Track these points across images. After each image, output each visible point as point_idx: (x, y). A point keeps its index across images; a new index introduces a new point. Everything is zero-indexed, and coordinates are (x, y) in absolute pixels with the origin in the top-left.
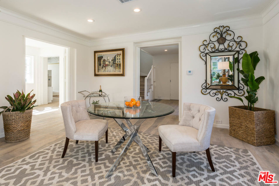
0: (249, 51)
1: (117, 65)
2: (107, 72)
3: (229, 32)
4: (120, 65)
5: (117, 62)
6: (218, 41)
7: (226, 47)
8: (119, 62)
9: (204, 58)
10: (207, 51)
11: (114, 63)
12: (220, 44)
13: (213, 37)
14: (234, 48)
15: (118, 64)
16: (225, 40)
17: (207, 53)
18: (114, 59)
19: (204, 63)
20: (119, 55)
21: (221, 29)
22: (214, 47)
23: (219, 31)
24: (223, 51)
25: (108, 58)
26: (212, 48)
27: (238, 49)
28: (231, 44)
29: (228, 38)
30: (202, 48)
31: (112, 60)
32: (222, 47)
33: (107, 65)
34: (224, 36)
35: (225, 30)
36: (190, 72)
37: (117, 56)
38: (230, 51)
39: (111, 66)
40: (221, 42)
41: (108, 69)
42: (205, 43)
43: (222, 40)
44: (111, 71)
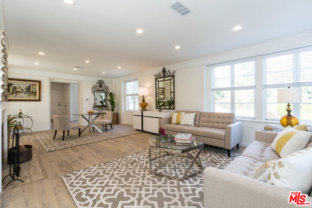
0: (110, 92)
1: (31, 93)
2: (19, 97)
3: (103, 83)
4: (35, 93)
5: (31, 90)
6: (99, 86)
7: (102, 89)
8: (34, 91)
9: (94, 93)
10: (95, 90)
11: (29, 90)
12: (100, 88)
13: (98, 84)
14: (105, 90)
15: (33, 92)
16: (102, 86)
17: (95, 91)
18: (28, 88)
19: (93, 95)
20: (34, 85)
21: (101, 81)
22: (98, 89)
23: (100, 82)
24: (101, 91)
25: (21, 86)
26: (97, 89)
27: (106, 91)
28: (104, 89)
29: (103, 85)
30: (93, 88)
31: (26, 88)
32: (101, 89)
33: (19, 92)
34: (102, 84)
35: (102, 82)
36: (87, 99)
37: (32, 86)
38: (104, 91)
39: (25, 93)
40: (101, 87)
41: (20, 95)
42: (94, 86)
43: (101, 86)
44: (25, 97)
